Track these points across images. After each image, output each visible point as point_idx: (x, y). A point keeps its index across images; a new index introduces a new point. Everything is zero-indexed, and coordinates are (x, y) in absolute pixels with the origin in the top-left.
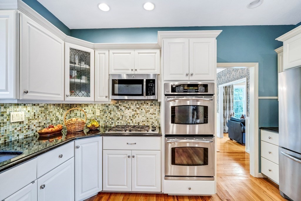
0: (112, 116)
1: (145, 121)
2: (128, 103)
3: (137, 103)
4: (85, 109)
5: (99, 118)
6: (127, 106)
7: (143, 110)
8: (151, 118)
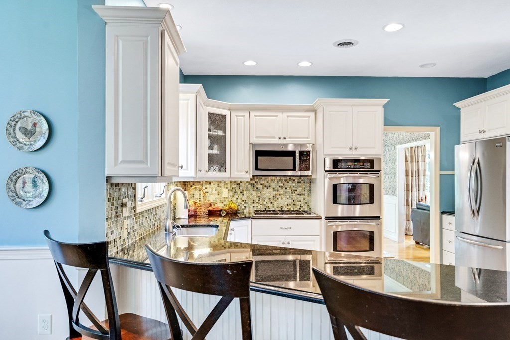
0: (244, 198)
1: (290, 205)
2: (267, 180)
3: (280, 180)
4: (206, 188)
5: (227, 200)
6: (265, 184)
7: (288, 190)
8: (298, 200)
